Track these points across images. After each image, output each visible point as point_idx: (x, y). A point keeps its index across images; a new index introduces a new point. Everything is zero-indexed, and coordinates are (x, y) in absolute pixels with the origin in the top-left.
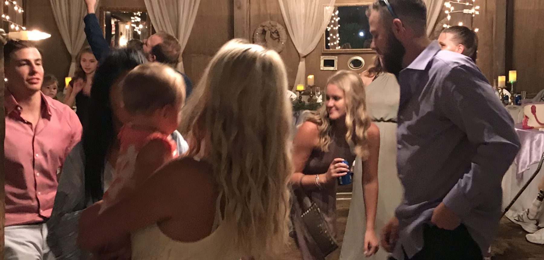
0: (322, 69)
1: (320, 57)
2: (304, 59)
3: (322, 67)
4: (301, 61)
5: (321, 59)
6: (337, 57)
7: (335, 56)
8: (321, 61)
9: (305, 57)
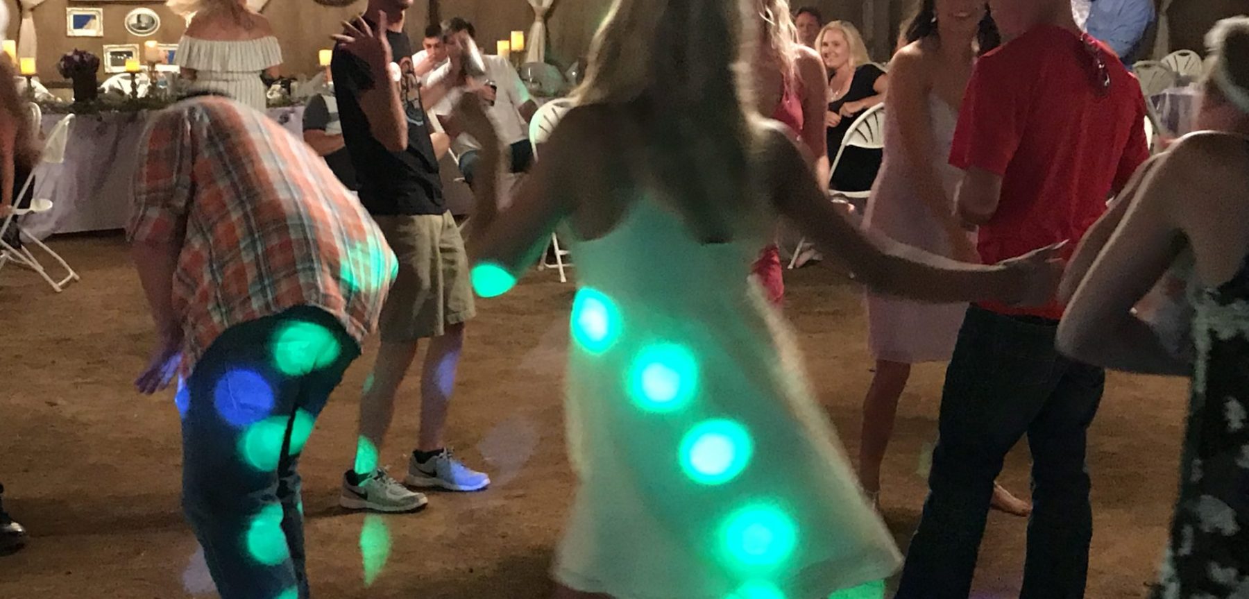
0: (69, 33)
1: (66, 10)
2: (30, 14)
3: (70, 30)
4: (26, 18)
5: (67, 13)
6: (101, 10)
7: (99, 7)
8: (68, 18)
9: (32, 9)
